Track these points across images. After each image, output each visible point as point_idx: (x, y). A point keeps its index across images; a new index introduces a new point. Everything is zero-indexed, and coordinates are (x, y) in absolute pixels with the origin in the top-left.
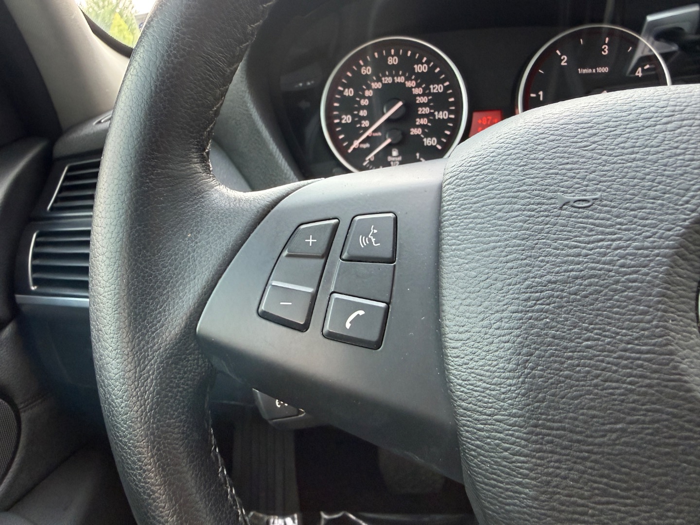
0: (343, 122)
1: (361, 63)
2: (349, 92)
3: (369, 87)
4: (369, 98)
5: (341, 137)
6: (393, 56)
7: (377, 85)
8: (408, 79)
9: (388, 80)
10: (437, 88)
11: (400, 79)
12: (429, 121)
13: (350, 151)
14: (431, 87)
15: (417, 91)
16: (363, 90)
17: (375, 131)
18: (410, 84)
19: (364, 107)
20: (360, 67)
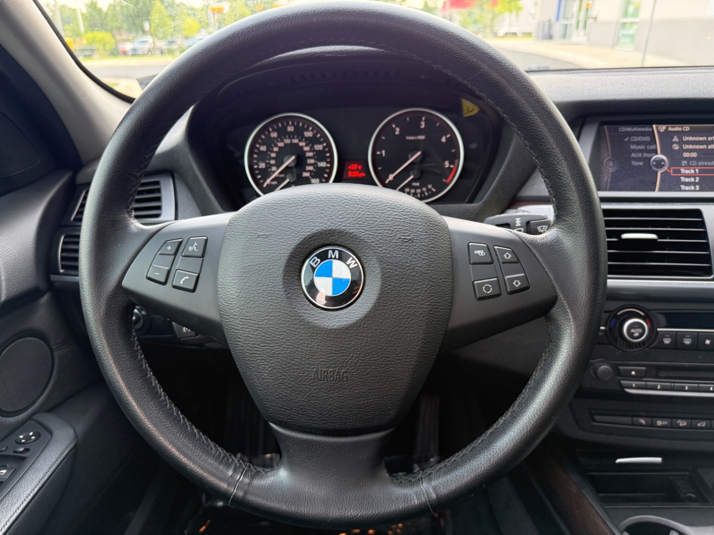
0: (260, 167)
1: (271, 129)
2: (263, 148)
3: (276, 145)
4: (276, 152)
5: (259, 177)
6: (291, 126)
7: (281, 144)
8: (300, 140)
9: (288, 141)
10: (319, 147)
11: (295, 141)
12: (314, 168)
13: (265, 185)
14: (315, 146)
15: (307, 149)
16: (272, 148)
17: (280, 173)
18: (302, 144)
19: (273, 158)
20: (269, 132)
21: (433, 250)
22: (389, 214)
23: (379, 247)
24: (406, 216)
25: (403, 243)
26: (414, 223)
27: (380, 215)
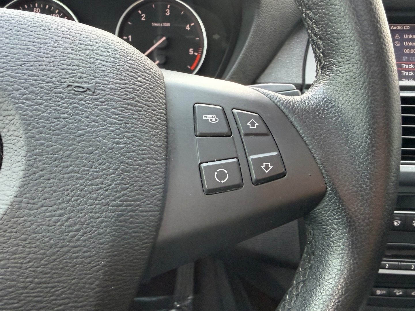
21: (130, 109)
22: (56, 45)
23: (27, 99)
24: (87, 52)
25: (74, 94)
26: (100, 64)
27: (39, 45)
